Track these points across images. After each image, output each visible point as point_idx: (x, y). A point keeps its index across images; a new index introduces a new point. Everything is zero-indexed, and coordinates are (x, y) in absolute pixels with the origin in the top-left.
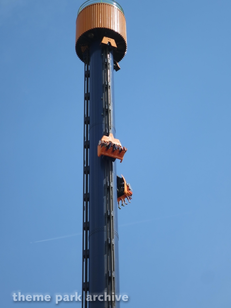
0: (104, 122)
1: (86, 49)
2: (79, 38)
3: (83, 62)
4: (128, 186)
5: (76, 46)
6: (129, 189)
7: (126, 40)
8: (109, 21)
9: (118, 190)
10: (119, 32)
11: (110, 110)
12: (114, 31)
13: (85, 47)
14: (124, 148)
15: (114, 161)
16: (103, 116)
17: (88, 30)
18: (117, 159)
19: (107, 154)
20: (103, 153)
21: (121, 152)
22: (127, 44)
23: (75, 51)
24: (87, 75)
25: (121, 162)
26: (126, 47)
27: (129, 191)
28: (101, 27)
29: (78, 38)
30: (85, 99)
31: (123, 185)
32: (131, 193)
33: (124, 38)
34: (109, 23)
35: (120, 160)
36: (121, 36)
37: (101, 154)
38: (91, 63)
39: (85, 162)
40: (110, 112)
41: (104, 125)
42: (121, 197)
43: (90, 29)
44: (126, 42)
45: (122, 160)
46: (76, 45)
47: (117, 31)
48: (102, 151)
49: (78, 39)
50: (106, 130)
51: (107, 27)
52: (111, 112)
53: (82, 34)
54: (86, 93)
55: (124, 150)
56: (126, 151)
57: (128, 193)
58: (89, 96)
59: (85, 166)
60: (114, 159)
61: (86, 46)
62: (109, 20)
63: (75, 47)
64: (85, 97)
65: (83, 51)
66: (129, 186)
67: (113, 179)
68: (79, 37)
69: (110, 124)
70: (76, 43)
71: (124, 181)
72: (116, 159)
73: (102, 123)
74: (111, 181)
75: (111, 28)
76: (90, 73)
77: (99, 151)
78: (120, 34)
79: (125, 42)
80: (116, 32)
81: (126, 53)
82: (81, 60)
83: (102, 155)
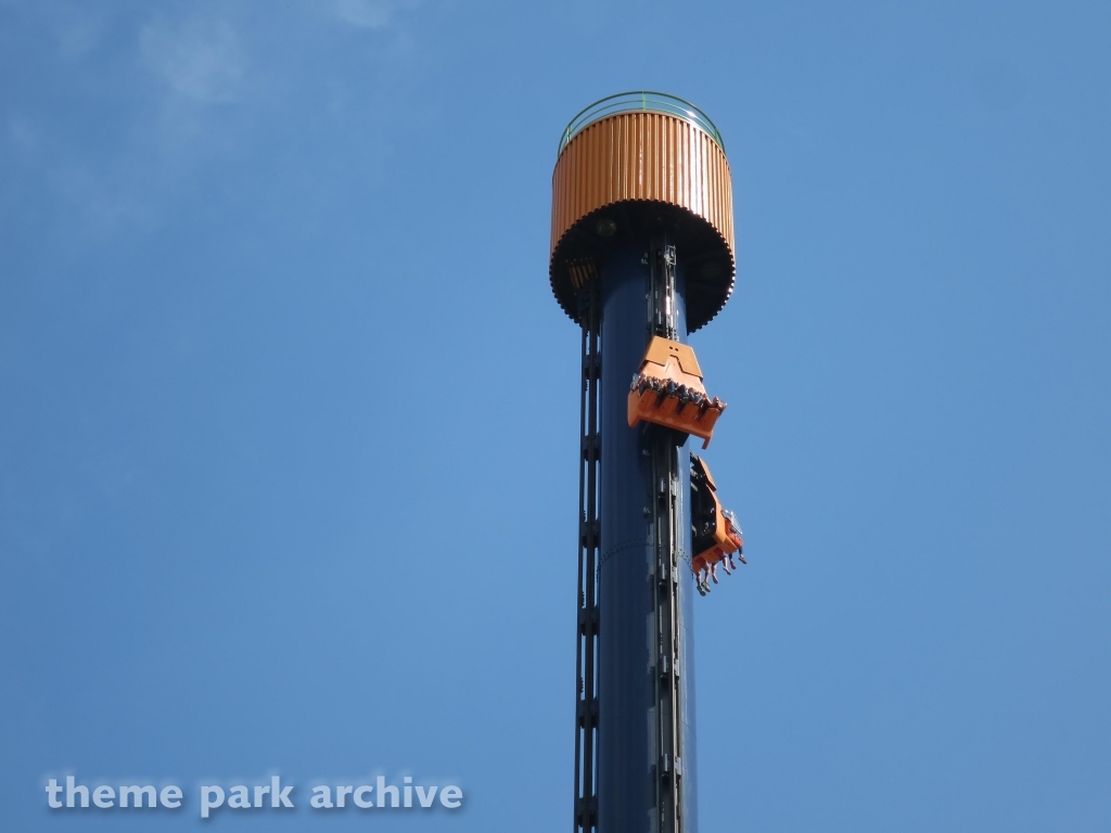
0: (651, 539)
1: (586, 276)
2: (563, 236)
3: (576, 322)
4: (728, 521)
5: (551, 267)
6: (729, 529)
7: (732, 246)
8: (672, 177)
9: (694, 529)
10: (706, 217)
11: (674, 497)
12: (691, 212)
13: (584, 268)
14: (715, 400)
15: (681, 445)
16: (648, 518)
17: (596, 210)
18: (691, 437)
19: (658, 418)
20: (647, 415)
21: (705, 413)
22: (734, 259)
23: (550, 282)
24: (591, 369)
25: (705, 447)
26: (734, 269)
27: (732, 535)
28: (641, 196)
29: (559, 238)
30: (585, 455)
31: (713, 518)
32: (738, 542)
33: (724, 239)
34: (672, 184)
35: (703, 440)
36: (715, 229)
37: (639, 416)
38: (605, 325)
39: (584, 683)
40: (673, 503)
41: (651, 553)
42: (704, 555)
43: (603, 203)
44: (733, 253)
45: (707, 439)
46: (552, 261)
47: (700, 213)
48: (642, 407)
49: (559, 242)
50: (659, 570)
51: (664, 199)
52: (677, 502)
53: (573, 222)
54: (587, 434)
55: (716, 405)
56: (721, 410)
57: (726, 540)
58: (600, 446)
59: (583, 697)
60: (681, 438)
61: (589, 266)
62: (672, 172)
63: (548, 270)
64: (585, 448)
65: (578, 285)
66: (733, 520)
67: (683, 747)
68: (563, 233)
69: (672, 547)
70: (554, 254)
71: (714, 505)
72: (688, 435)
73: (645, 544)
74: (675, 754)
75: (680, 203)
76: (600, 364)
77: (634, 407)
78: (710, 224)
79: (730, 251)
80: (697, 217)
81: (730, 290)
82: (571, 317)
83: (642, 423)
